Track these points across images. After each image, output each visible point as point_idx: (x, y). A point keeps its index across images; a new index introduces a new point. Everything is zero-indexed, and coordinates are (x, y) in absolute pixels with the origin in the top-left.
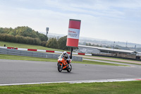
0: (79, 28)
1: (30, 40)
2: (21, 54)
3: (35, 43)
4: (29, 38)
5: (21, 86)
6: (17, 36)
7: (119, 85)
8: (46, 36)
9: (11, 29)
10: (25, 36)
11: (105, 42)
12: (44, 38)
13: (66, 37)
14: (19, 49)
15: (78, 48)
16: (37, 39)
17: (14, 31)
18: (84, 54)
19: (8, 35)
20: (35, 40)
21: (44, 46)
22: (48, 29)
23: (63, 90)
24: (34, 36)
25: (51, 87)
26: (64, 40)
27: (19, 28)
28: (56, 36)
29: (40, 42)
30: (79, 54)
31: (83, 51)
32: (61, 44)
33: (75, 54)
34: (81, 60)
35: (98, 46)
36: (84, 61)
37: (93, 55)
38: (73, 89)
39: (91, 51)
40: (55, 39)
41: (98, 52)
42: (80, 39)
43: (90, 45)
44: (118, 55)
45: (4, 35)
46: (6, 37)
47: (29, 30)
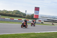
0: (39, 11)
1: (19, 16)
2: (16, 21)
3: (21, 17)
5: (16, 34)
7: (55, 34)
9: (11, 11)
10: (17, 14)
11: (49, 16)
12: (25, 15)
13: (34, 14)
14: (14, 19)
15: (38, 19)
16: (22, 15)
18: (41, 21)
19: (10, 14)
20: (21, 16)
21: (25, 18)
22: (26, 11)
23: (32, 36)
25: (28, 34)
26: (32, 15)
27: (14, 11)
28: (30, 14)
29: (23, 16)
30: (39, 21)
31: (41, 20)
32: (31, 17)
33: (37, 21)
35: (46, 18)
36: (41, 24)
38: (37, 35)
39: (44, 20)
41: (47, 20)
42: (39, 15)
43: (43, 17)
44: (55, 21)
45: (9, 13)
46: (9, 14)
47: (18, 11)
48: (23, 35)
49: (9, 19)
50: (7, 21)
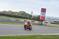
3: (27, 18)
4: (24, 16)
6: (19, 15)
8: (31, 15)
9: (17, 12)
11: (56, 18)
12: (31, 16)
13: (40, 15)
15: (45, 20)
16: (28, 16)
17: (18, 13)
18: (47, 23)
19: (16, 15)
21: (31, 19)
22: (32, 12)
24: (26, 15)
25: (33, 36)
26: (39, 17)
27: (20, 12)
28: (36, 15)
29: (29, 18)
30: (45, 23)
33: (43, 23)
34: (46, 25)
36: (47, 26)
37: (51, 23)
38: (43, 37)
40: (35, 17)
43: (50, 19)
45: (14, 14)
46: (15, 15)
48: (28, 37)
49: (15, 20)
50: (12, 22)
